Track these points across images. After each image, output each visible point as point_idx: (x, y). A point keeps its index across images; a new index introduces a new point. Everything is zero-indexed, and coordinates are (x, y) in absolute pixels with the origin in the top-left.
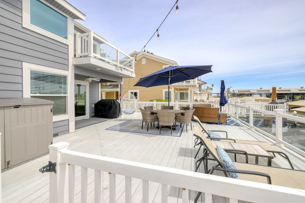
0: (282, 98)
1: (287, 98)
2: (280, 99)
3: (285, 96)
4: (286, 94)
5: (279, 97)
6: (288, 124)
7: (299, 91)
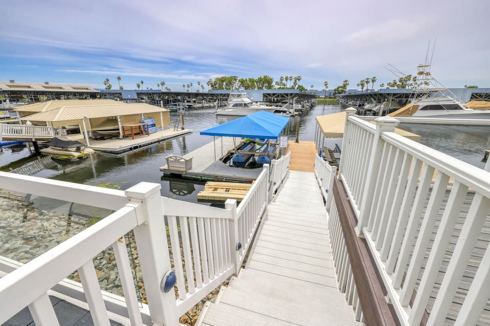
0: (18, 100)
1: (27, 100)
2: (14, 101)
3: (24, 96)
4: (26, 93)
5: (13, 97)
6: (27, 144)
7: (44, 88)
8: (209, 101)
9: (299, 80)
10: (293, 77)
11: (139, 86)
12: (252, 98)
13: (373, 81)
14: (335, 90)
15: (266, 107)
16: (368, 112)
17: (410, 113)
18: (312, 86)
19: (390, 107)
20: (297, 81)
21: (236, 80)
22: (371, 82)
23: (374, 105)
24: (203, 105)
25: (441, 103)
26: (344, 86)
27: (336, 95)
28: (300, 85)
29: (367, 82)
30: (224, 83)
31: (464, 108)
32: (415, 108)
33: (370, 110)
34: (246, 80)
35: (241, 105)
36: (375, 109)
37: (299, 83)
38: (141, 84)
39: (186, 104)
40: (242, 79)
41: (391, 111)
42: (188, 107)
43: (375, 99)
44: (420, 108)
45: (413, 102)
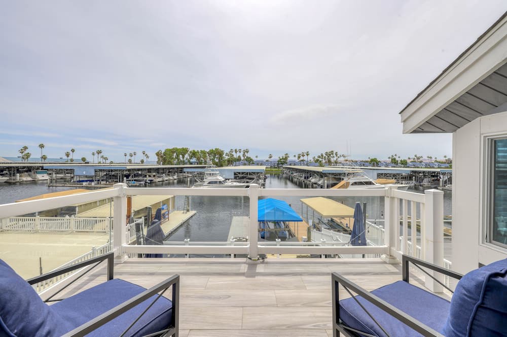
8: (168, 175)
9: (247, 152)
10: (242, 150)
11: (68, 155)
12: (224, 176)
13: (307, 155)
14: (278, 161)
15: (238, 184)
16: (314, 185)
17: (346, 186)
18: (257, 157)
19: (331, 182)
20: (246, 153)
21: (188, 151)
22: (306, 156)
23: (318, 179)
24: (163, 179)
25: (362, 181)
26: (286, 158)
27: (280, 165)
28: (248, 156)
29: (303, 156)
30: (175, 154)
31: (375, 183)
32: (348, 184)
33: (316, 183)
34: (198, 152)
35: (216, 182)
36: (320, 183)
37: (248, 155)
38: (71, 152)
39: (148, 179)
40: (194, 151)
41: (333, 185)
42: (149, 182)
43: (318, 175)
44: (350, 184)
45: (346, 180)
